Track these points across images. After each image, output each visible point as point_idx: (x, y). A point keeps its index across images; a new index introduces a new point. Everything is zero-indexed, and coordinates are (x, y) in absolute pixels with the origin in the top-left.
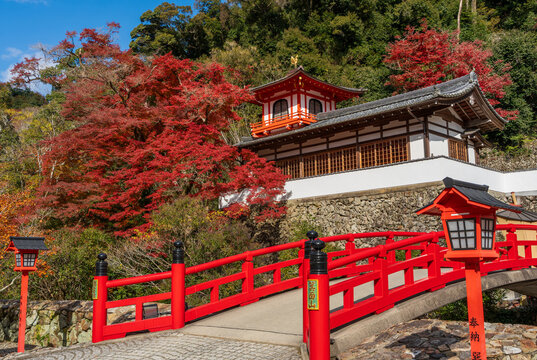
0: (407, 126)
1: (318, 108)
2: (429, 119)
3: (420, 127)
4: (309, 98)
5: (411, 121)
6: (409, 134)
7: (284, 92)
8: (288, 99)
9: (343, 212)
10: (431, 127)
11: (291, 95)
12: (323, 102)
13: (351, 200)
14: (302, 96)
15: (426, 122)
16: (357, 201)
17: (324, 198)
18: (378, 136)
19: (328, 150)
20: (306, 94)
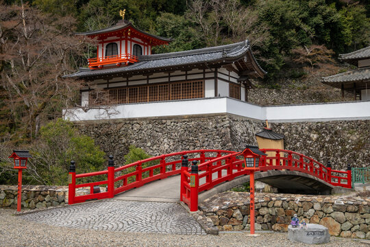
0: (204, 73)
1: (139, 51)
2: (219, 70)
3: (212, 75)
4: (133, 43)
5: (206, 70)
6: (205, 79)
7: (115, 38)
8: (118, 43)
9: (158, 130)
10: (219, 75)
11: (121, 40)
12: (142, 47)
13: (164, 121)
14: (129, 42)
15: (216, 72)
16: (169, 122)
17: (145, 119)
18: (184, 78)
19: (148, 84)
20: (131, 41)
